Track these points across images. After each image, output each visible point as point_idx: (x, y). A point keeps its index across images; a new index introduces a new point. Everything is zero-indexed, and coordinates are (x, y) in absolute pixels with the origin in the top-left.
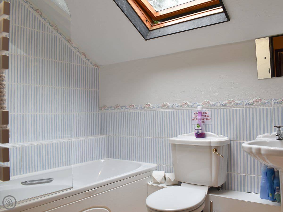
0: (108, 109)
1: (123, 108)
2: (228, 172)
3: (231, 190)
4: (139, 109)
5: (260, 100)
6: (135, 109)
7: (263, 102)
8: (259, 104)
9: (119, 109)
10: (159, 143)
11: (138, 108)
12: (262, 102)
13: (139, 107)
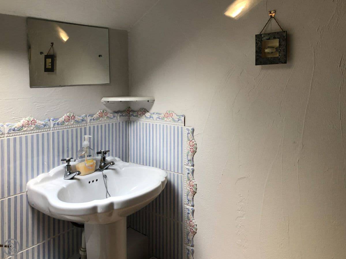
5: (33, 122)
7: (39, 125)
8: (32, 128)
12: (36, 124)
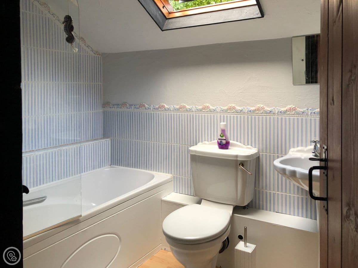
0: (114, 107)
1: (133, 107)
2: (255, 189)
3: (259, 209)
4: (152, 109)
5: (294, 109)
6: (146, 109)
8: (293, 113)
9: (127, 107)
10: (175, 151)
11: (150, 108)
12: (297, 111)
13: (152, 107)
